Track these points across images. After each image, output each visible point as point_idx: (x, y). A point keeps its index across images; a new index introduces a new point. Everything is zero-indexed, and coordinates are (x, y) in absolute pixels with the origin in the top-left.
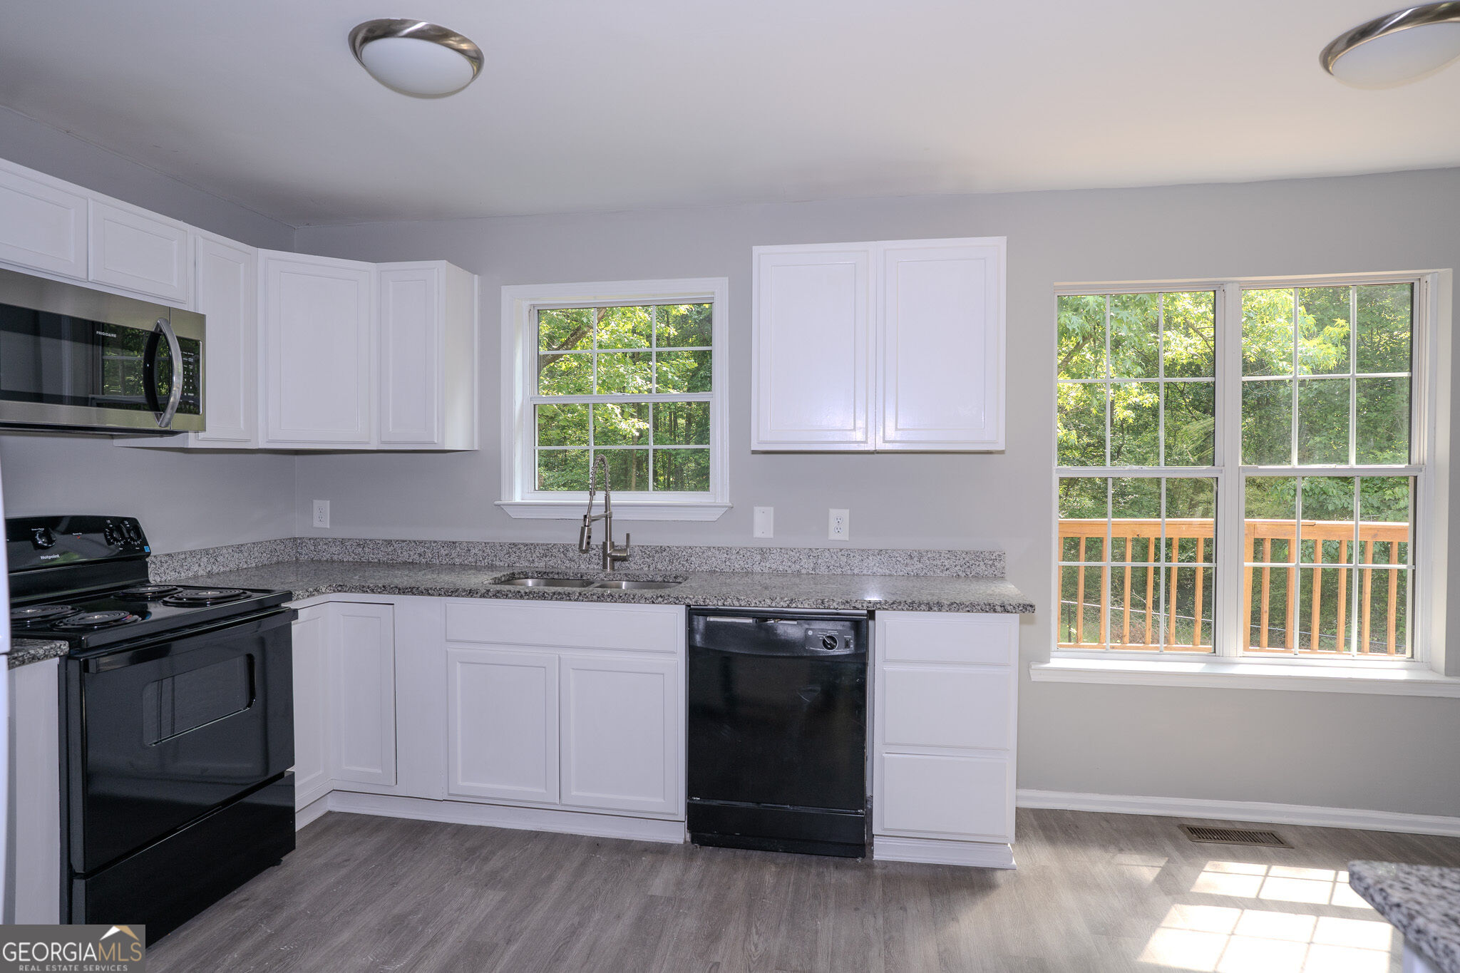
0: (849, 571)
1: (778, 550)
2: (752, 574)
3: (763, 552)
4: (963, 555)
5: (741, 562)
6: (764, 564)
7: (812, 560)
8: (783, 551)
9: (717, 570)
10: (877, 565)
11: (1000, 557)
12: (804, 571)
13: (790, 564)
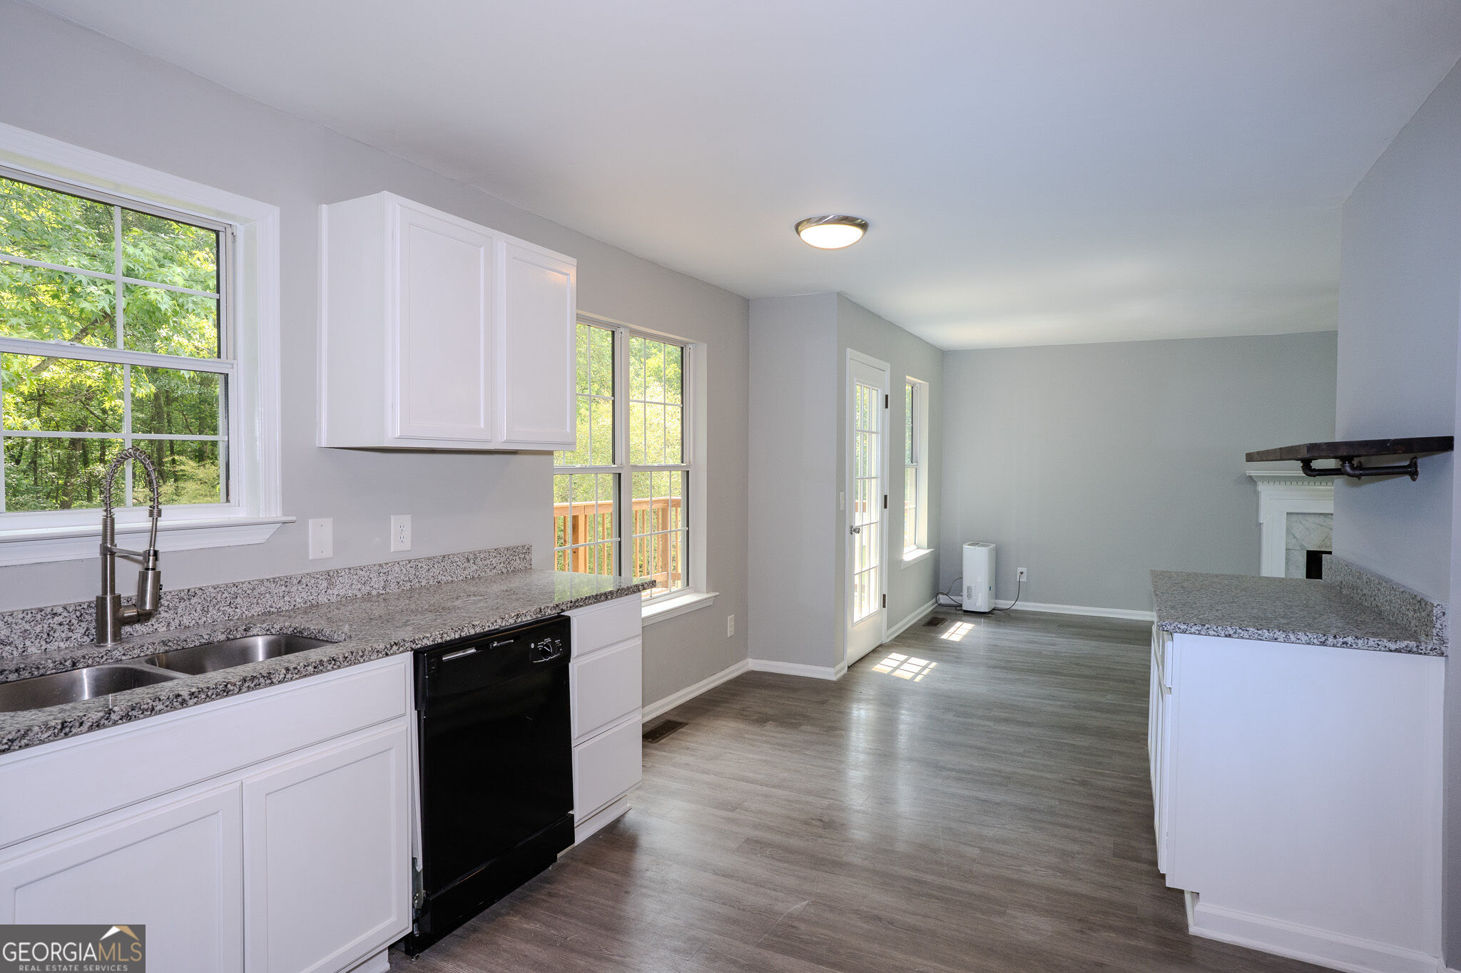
0: (417, 584)
1: (347, 570)
2: (317, 606)
3: (330, 576)
4: (505, 552)
5: (304, 595)
6: (331, 592)
7: (383, 577)
8: (352, 571)
9: (272, 610)
10: (441, 573)
11: (528, 550)
12: (374, 593)
13: (359, 586)
